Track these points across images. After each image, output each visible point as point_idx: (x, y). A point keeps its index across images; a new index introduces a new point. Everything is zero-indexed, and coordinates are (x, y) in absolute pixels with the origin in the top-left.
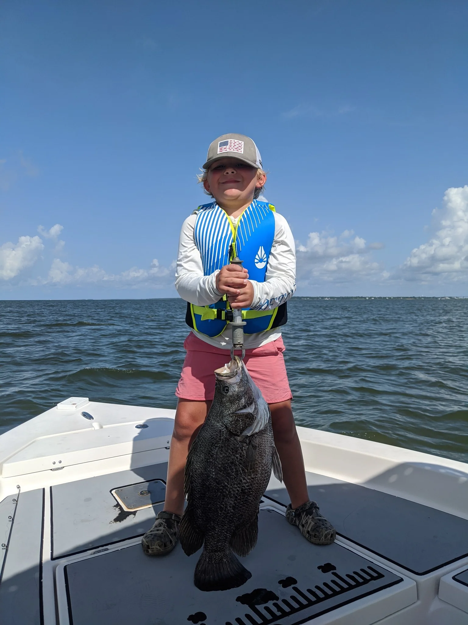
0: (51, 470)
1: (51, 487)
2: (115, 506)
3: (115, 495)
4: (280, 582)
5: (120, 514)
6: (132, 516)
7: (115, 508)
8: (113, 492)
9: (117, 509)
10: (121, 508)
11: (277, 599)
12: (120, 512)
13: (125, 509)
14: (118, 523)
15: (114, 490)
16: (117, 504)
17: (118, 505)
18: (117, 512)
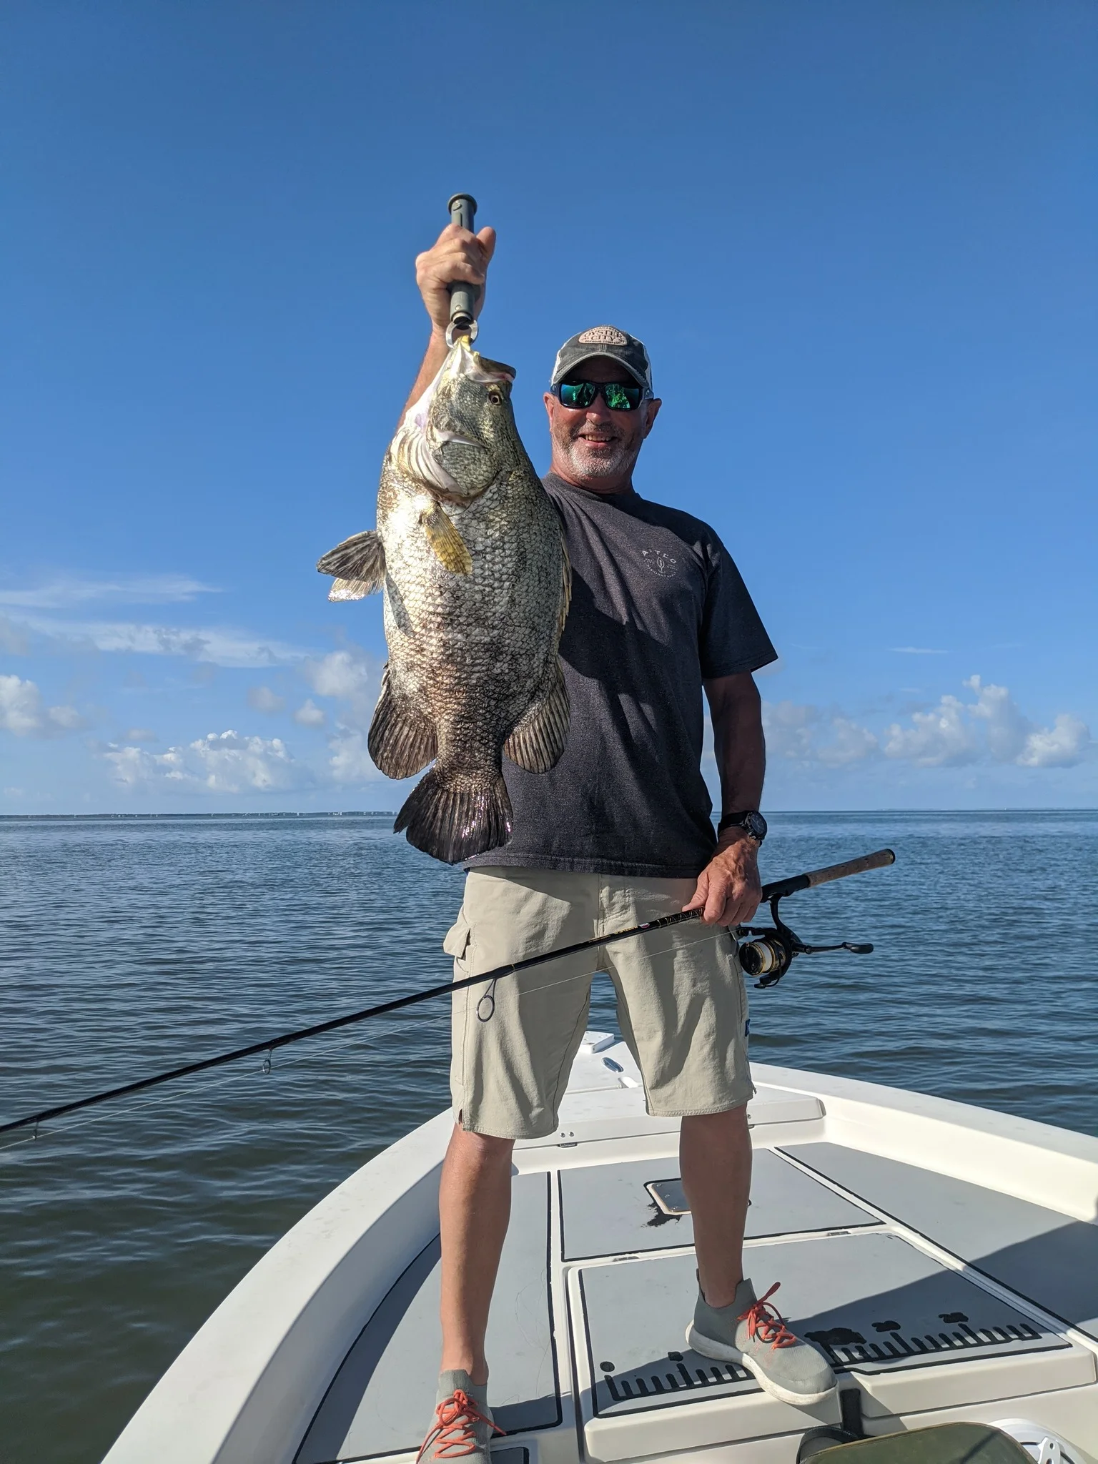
0: (559, 1145)
1: (559, 1172)
2: (650, 1206)
3: (652, 1191)
4: (874, 1325)
5: (656, 1216)
6: (674, 1220)
7: (650, 1208)
8: (649, 1187)
9: (653, 1210)
10: (659, 1209)
11: (864, 1342)
12: (657, 1214)
13: (665, 1211)
14: (653, 1227)
15: (651, 1185)
16: (653, 1204)
17: (655, 1204)
18: (653, 1214)
